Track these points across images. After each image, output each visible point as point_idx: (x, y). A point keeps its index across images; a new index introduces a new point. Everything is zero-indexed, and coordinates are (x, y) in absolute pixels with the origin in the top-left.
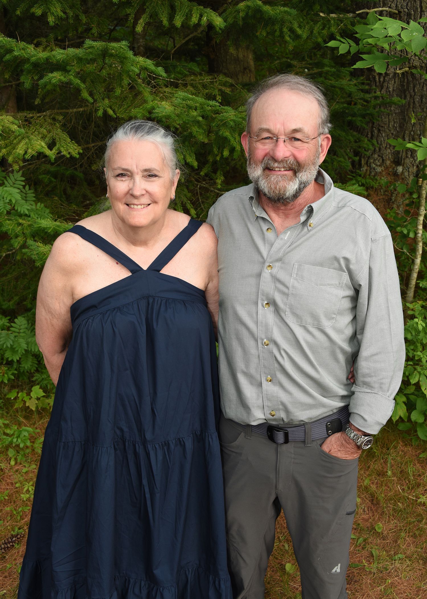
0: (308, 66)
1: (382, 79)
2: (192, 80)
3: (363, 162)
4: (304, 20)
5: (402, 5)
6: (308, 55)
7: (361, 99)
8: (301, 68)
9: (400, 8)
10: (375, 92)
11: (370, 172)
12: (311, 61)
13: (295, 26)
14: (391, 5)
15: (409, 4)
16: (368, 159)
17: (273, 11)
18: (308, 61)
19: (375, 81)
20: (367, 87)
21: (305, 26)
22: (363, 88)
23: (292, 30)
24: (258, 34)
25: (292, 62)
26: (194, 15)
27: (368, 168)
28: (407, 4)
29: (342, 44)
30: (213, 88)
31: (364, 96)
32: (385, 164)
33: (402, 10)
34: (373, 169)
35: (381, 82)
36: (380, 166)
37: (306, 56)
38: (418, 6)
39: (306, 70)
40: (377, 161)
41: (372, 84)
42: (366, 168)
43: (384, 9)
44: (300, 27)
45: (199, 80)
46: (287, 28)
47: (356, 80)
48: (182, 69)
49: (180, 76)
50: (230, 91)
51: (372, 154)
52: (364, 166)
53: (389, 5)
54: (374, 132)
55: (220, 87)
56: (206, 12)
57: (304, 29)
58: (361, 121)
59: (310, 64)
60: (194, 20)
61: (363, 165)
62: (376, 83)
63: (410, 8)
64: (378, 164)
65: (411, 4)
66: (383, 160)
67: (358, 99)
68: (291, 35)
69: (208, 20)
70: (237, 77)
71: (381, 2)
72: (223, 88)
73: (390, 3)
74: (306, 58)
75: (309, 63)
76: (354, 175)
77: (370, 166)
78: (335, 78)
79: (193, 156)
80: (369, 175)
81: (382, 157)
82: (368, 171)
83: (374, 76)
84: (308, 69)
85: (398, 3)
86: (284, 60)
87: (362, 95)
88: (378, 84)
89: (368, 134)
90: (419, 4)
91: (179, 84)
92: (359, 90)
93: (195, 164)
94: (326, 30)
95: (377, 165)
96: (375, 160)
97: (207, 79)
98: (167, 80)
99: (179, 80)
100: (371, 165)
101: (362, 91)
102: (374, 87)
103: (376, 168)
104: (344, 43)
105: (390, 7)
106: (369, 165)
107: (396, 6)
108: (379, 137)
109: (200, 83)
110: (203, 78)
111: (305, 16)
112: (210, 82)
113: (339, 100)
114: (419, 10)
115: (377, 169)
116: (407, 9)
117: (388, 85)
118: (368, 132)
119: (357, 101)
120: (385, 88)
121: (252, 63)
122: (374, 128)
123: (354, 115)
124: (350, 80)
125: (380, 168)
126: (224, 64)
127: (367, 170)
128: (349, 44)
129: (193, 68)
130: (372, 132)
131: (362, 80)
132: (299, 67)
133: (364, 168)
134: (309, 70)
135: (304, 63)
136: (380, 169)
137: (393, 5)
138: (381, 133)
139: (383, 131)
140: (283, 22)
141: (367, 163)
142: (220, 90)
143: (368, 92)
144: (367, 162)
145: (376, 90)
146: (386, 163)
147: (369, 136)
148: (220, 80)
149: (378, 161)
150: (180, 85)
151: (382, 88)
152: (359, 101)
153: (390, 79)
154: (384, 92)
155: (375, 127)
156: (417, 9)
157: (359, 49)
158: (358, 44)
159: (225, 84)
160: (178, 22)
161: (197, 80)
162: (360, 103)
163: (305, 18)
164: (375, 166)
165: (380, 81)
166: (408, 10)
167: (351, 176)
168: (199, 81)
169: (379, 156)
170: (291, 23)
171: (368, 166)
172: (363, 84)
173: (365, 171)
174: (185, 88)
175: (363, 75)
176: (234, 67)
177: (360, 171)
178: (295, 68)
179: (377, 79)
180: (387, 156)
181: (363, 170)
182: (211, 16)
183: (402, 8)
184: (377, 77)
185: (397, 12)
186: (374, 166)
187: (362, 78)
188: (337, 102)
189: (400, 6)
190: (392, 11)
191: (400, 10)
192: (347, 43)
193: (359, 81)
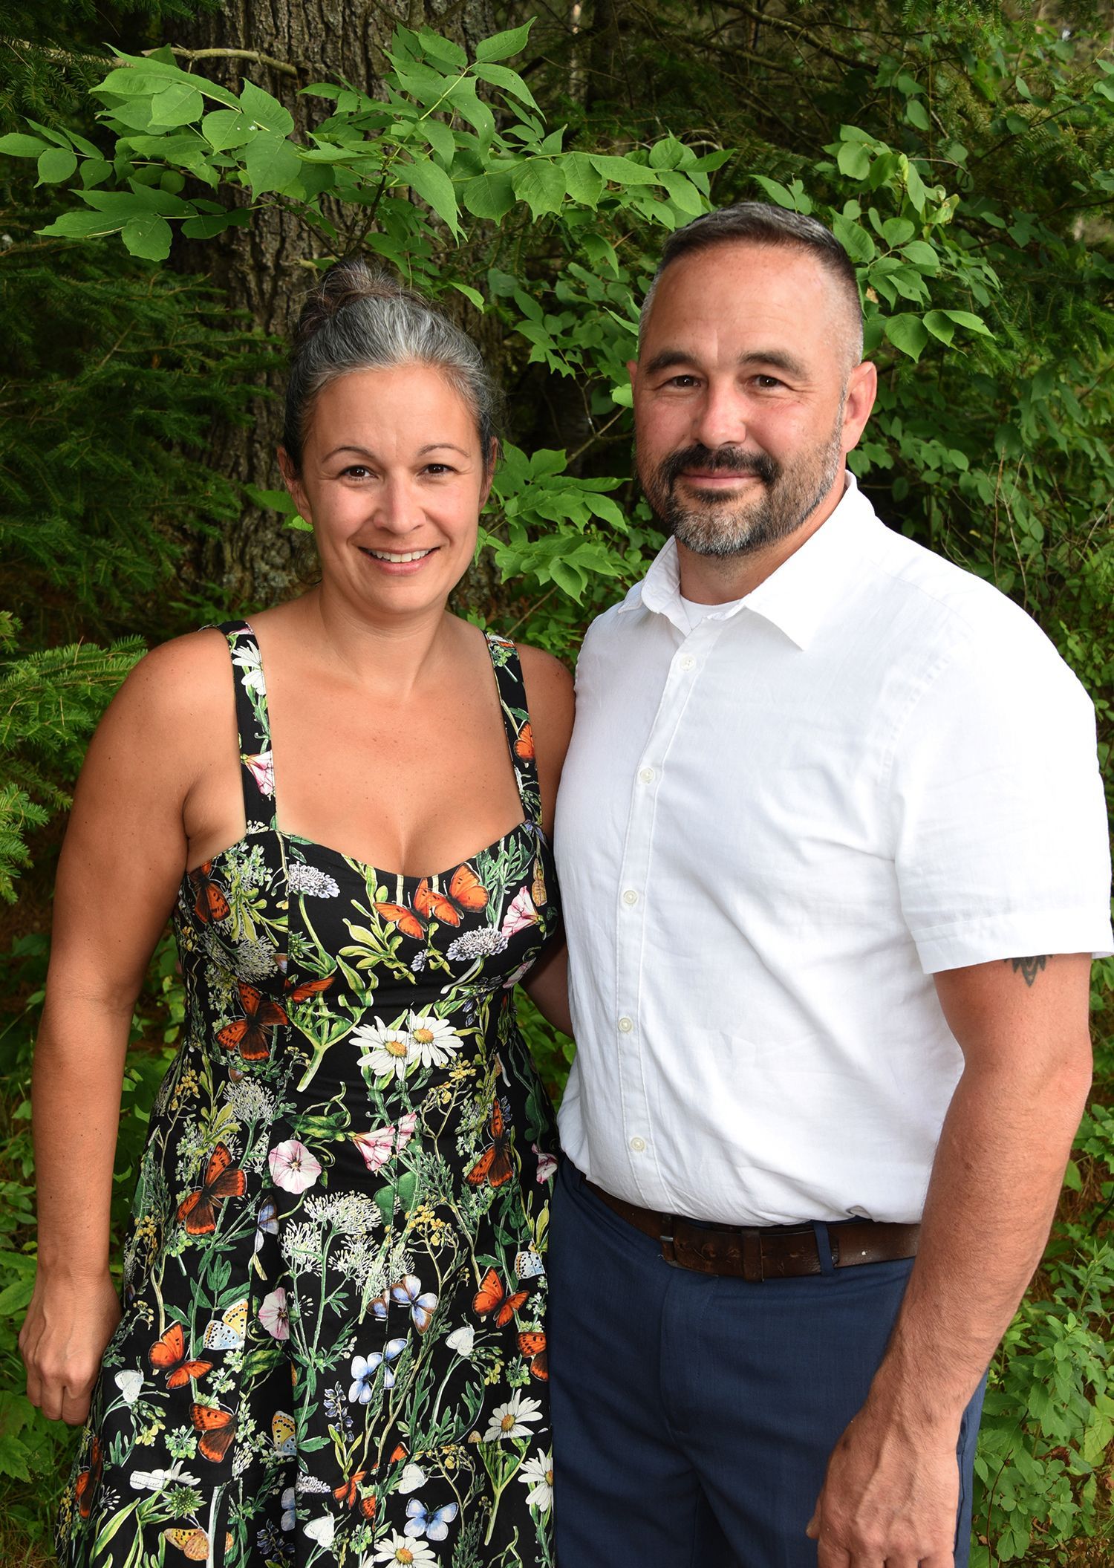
0: (17, 224)
1: (267, 286)
3: (228, 555)
5: (307, 49)
6: (14, 188)
7: (197, 347)
9: (301, 58)
10: (250, 328)
11: (254, 590)
12: (27, 210)
14: (271, 45)
15: (329, 47)
16: (245, 545)
18: (15, 209)
19: (247, 290)
20: (219, 309)
22: (205, 312)
28: (323, 49)
29: (50, 150)
31: (207, 338)
32: (299, 564)
33: (309, 65)
34: (261, 579)
35: (267, 296)
36: (284, 568)
37: (9, 191)
38: (358, 60)
39: (7, 238)
40: (273, 553)
41: (238, 298)
42: (239, 575)
43: (252, 54)
47: (183, 282)
51: (256, 531)
52: (231, 568)
53: (266, 45)
54: (258, 458)
58: (180, 421)
59: (22, 219)
61: (227, 565)
62: (250, 296)
63: (333, 61)
64: (279, 561)
65: (335, 49)
66: (293, 549)
67: (188, 346)
71: (239, 33)
73: (268, 38)
74: (9, 198)
75: (18, 213)
76: (197, 599)
77: (252, 567)
78: (106, 272)
80: (251, 599)
81: (289, 540)
82: (247, 585)
83: (242, 273)
84: (12, 235)
85: (294, 42)
87: (199, 333)
88: (256, 300)
89: (237, 464)
90: (358, 52)
92: (190, 315)
94: (9, 97)
95: (273, 566)
96: (265, 549)
100: (256, 566)
101: (206, 320)
102: (243, 310)
103: (272, 574)
104: (57, 146)
105: (270, 53)
106: (248, 565)
107: (290, 51)
108: (276, 475)
113: (120, 347)
114: (362, 71)
115: (274, 579)
116: (325, 63)
117: (288, 307)
118: (238, 457)
119: (185, 352)
120: (279, 314)
122: (257, 446)
123: (159, 402)
124: (162, 283)
125: (284, 574)
127: (241, 582)
128: (76, 150)
130: (251, 457)
131: (200, 285)
133: (234, 577)
135: (2, 213)
136: (287, 579)
137: (279, 46)
141: (241, 559)
143: (224, 325)
144: (242, 553)
145: (253, 320)
146: (303, 561)
147: (243, 468)
149: (278, 552)
151: (271, 316)
152: (190, 352)
153: (293, 285)
154: (279, 327)
156: (355, 66)
157: (113, 175)
158: (109, 153)
162: (192, 360)
164: (267, 567)
165: (261, 292)
166: (328, 67)
167: (187, 602)
169: (279, 535)
171: (244, 569)
172: (209, 297)
173: (235, 584)
175: (205, 270)
177: (221, 584)
179: (253, 285)
181: (229, 582)
183: (307, 58)
184: (251, 278)
185: (293, 69)
186: (265, 568)
187: (200, 278)
188: (116, 353)
189: (300, 52)
190: (275, 62)
191: (302, 65)
192: (71, 148)
193: (190, 287)
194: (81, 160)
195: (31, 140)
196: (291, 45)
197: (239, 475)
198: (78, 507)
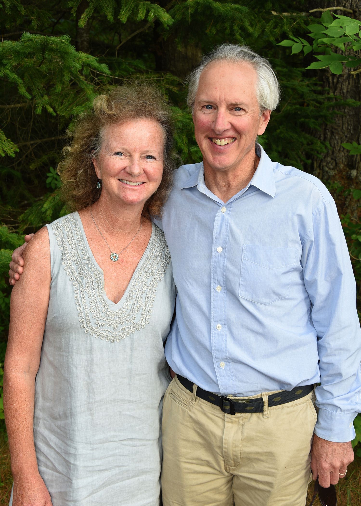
1: (335, 81)
2: (138, 78)
3: (315, 165)
4: (255, 18)
5: (357, 4)
7: (314, 100)
9: (355, 8)
10: (328, 94)
11: (323, 176)
13: (247, 24)
14: (345, 4)
16: (321, 162)
17: (223, 8)
19: (329, 82)
20: (319, 88)
21: (256, 25)
22: (316, 89)
23: (243, 28)
24: (207, 31)
26: (141, 11)
29: (295, 44)
31: (317, 97)
33: (357, 10)
34: (325, 173)
35: (335, 84)
36: (333, 169)
40: (330, 164)
41: (325, 85)
43: (339, 8)
44: (251, 25)
46: (238, 26)
47: (309, 80)
48: (127, 66)
49: (125, 73)
51: (325, 158)
52: (316, 169)
53: (343, 4)
54: (327, 134)
55: (167, 86)
56: (153, 8)
57: (256, 27)
58: (314, 122)
60: (141, 15)
62: (329, 84)
64: (332, 167)
66: (336, 163)
67: (311, 100)
68: (242, 33)
69: (155, 16)
72: (171, 87)
73: (344, 2)
77: (323, 169)
78: (286, 79)
81: (335, 160)
83: (328, 77)
85: (353, 3)
87: (314, 96)
88: (331, 85)
89: (320, 136)
91: (124, 81)
92: (311, 91)
94: (279, 29)
95: (330, 169)
96: (328, 163)
97: (154, 77)
98: (112, 78)
99: (124, 78)
100: (324, 168)
101: (315, 92)
102: (327, 88)
103: (329, 171)
104: (297, 42)
105: (344, 7)
106: (321, 168)
107: (351, 5)
108: (332, 140)
110: (149, 76)
111: (256, 13)
112: (157, 80)
113: (290, 101)
115: (330, 173)
117: (342, 87)
118: (320, 134)
119: (310, 102)
120: (339, 89)
122: (327, 131)
123: (307, 117)
124: (302, 81)
125: (333, 171)
126: (172, 62)
128: (302, 43)
129: (140, 65)
130: (325, 134)
131: (315, 81)
136: (334, 173)
137: (348, 4)
138: (334, 135)
139: (336, 133)
140: (233, 20)
141: (319, 166)
143: (321, 93)
144: (320, 165)
145: (329, 91)
146: (339, 167)
147: (322, 138)
148: (167, 79)
151: (335, 90)
152: (312, 102)
153: (344, 80)
154: (338, 93)
157: (313, 49)
158: (311, 44)
159: (172, 83)
160: (124, 17)
162: (312, 104)
163: (256, 16)
165: (333, 82)
169: (332, 159)
170: (242, 21)
171: (320, 169)
172: (316, 85)
175: (315, 76)
179: (331, 80)
180: (340, 159)
182: (159, 12)
183: (357, 7)
184: (330, 78)
185: (351, 11)
186: (327, 169)
187: (314, 79)
188: (289, 103)
189: (355, 5)
190: (347, 10)
191: (355, 10)
192: (301, 43)
193: (311, 81)
194: (303, 46)
195: (290, 42)
196: (351, 4)
197: (320, 140)
198: (280, 149)
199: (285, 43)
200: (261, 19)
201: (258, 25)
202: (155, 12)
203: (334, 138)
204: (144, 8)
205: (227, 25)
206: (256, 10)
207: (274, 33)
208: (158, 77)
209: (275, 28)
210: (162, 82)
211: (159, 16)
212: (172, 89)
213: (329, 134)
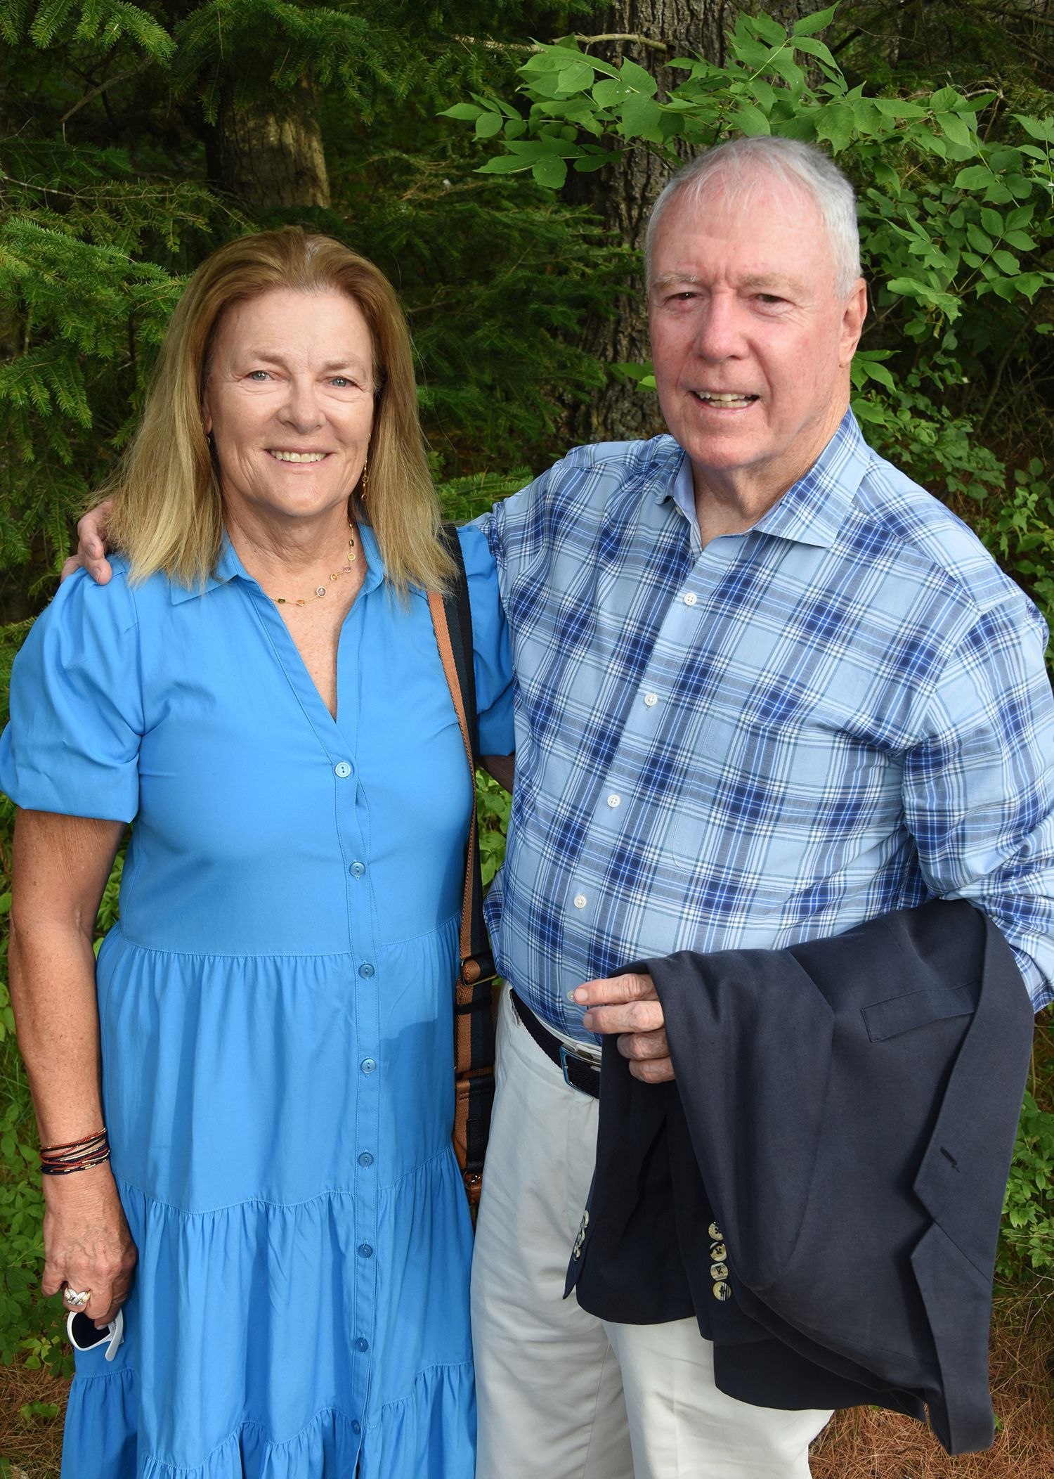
0: (454, 171)
1: (635, 213)
2: (108, 193)
3: (594, 421)
4: (403, 48)
5: (675, 31)
6: (453, 145)
7: (580, 259)
8: (436, 176)
9: (671, 38)
12: (462, 160)
13: (376, 63)
14: (649, 29)
15: (693, 28)
16: (608, 412)
17: (304, 20)
18: (453, 160)
19: (619, 216)
20: (597, 231)
21: (404, 65)
22: (587, 233)
23: (365, 73)
24: (275, 77)
25: (412, 160)
26: (86, 18)
27: (609, 434)
28: (688, 30)
29: (485, 114)
30: (161, 215)
31: (587, 252)
32: (648, 426)
33: (676, 43)
35: (634, 220)
37: (450, 147)
38: (714, 37)
39: (446, 182)
40: (629, 418)
41: (612, 222)
43: (634, 37)
44: (390, 66)
45: (129, 193)
46: (351, 66)
47: (572, 211)
48: (83, 163)
49: (76, 182)
50: (206, 224)
51: (617, 401)
53: (645, 30)
54: (621, 345)
55: (180, 213)
56: (120, 12)
57: (402, 71)
58: (563, 313)
59: (458, 168)
60: (86, 29)
62: (621, 221)
63: (695, 39)
64: (633, 424)
65: (697, 29)
66: (644, 415)
67: (573, 259)
68: (365, 85)
69: (124, 33)
70: (279, 193)
71: (625, 22)
72: (190, 218)
73: (647, 24)
74: (450, 152)
75: (456, 164)
77: (612, 429)
79: (81, 394)
81: (641, 408)
83: (616, 203)
84: (450, 180)
85: (666, 26)
86: (392, 154)
87: (582, 249)
88: (626, 223)
89: (605, 349)
90: (715, 30)
91: (72, 202)
92: (577, 236)
93: (86, 416)
94: (458, 78)
95: (628, 428)
97: (148, 193)
98: (41, 191)
99: (74, 193)
100: (615, 428)
101: (587, 239)
102: (615, 231)
104: (489, 111)
105: (647, 35)
106: (609, 427)
107: (662, 33)
109: (128, 203)
110: (137, 189)
111: (406, 39)
112: (157, 199)
113: (523, 260)
114: (717, 45)
116: (688, 41)
118: (606, 344)
119: (570, 264)
121: (319, 160)
122: (621, 335)
123: (550, 300)
124: (556, 212)
126: (245, 161)
128: (503, 113)
129: (115, 162)
130: (615, 344)
131: (585, 213)
132: (430, 174)
134: (453, 182)
135: (444, 164)
137: (655, 30)
138: (636, 346)
139: (641, 341)
140: (342, 51)
141: (604, 423)
142: (179, 222)
143: (600, 242)
144: (606, 418)
146: (651, 424)
147: (610, 353)
148: (182, 196)
149: (633, 418)
150: (75, 204)
152: (575, 264)
155: (623, 333)
156: (712, 41)
157: (528, 129)
158: (525, 114)
159: (197, 206)
160: (42, 34)
161: (122, 193)
162: (576, 269)
163: (406, 44)
164: (624, 429)
165: (630, 217)
166: (691, 43)
168: (126, 195)
169: (634, 404)
170: (364, 54)
171: (606, 429)
172: (590, 222)
174: (86, 213)
175: (589, 202)
176: (272, 169)
178: (418, 177)
179: (624, 212)
180: (653, 404)
182: (133, 22)
183: (675, 37)
184: (623, 206)
185: (663, 46)
186: (622, 429)
187: (585, 208)
188: (520, 265)
189: (670, 33)
190: (651, 42)
191: (671, 43)
192: (499, 112)
193: (577, 214)
194: (505, 120)
195: (472, 107)
196: (662, 28)
197: (606, 357)
198: (487, 378)
199: (458, 111)
200: (418, 53)
201: (408, 67)
202: (123, 23)
203: (636, 352)
204: (96, 11)
205: (325, 61)
206: (406, 31)
207: (446, 88)
208: (160, 193)
209: (448, 75)
210: (167, 203)
211: (134, 31)
212: (194, 223)
213: (625, 342)
